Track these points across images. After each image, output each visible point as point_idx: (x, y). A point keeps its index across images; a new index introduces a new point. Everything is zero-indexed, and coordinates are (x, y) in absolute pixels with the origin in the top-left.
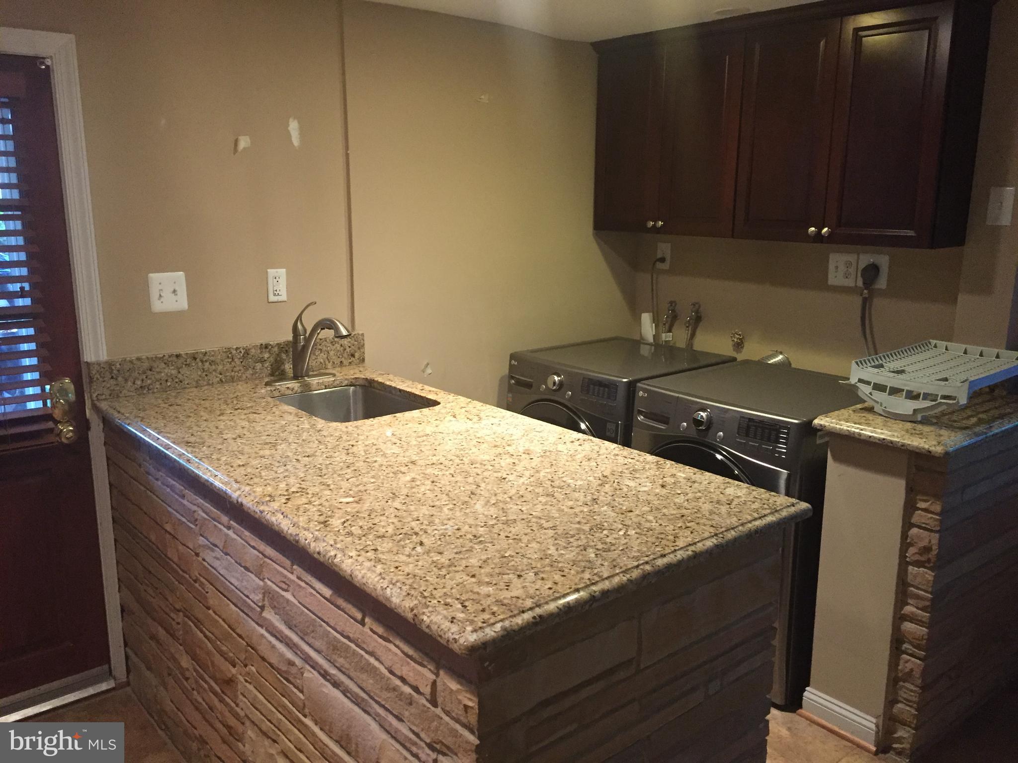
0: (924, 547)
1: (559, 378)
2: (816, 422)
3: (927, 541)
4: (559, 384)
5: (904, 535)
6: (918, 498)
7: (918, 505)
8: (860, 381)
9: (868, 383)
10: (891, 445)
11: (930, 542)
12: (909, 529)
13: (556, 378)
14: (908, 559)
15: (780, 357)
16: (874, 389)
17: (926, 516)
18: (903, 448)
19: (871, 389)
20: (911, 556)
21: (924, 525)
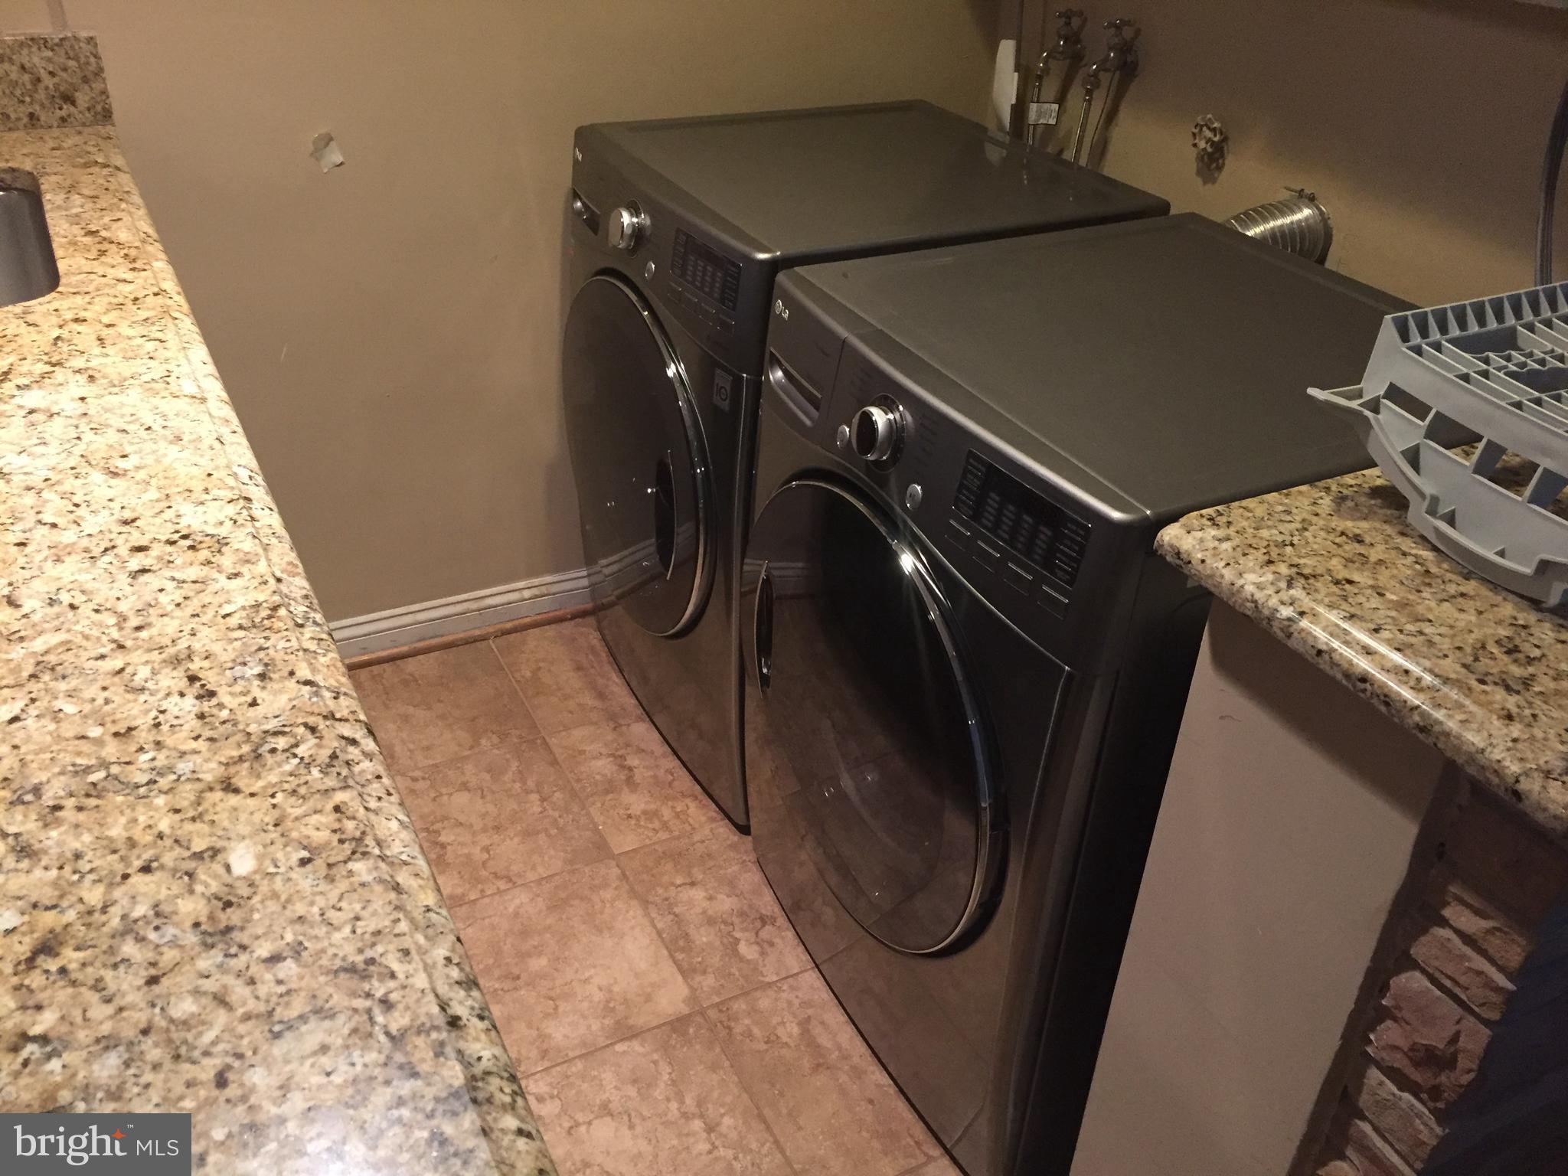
0: (1429, 1050)
1: (635, 220)
2: (1170, 535)
3: (1448, 1034)
4: (631, 236)
5: (1376, 981)
6: (1452, 889)
7: (1447, 912)
8: (1395, 393)
9: (1417, 408)
10: (1383, 709)
11: (1455, 1039)
12: (1398, 971)
13: (627, 219)
14: (1369, 1050)
15: (1307, 212)
16: (1431, 434)
17: (1463, 957)
18: (1421, 736)
19: (1423, 432)
20: (1383, 1048)
21: (1448, 983)
